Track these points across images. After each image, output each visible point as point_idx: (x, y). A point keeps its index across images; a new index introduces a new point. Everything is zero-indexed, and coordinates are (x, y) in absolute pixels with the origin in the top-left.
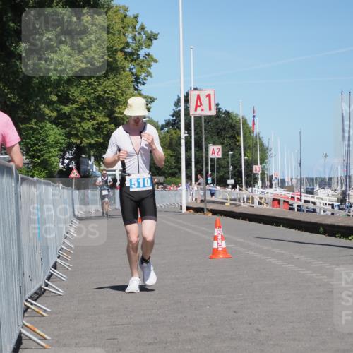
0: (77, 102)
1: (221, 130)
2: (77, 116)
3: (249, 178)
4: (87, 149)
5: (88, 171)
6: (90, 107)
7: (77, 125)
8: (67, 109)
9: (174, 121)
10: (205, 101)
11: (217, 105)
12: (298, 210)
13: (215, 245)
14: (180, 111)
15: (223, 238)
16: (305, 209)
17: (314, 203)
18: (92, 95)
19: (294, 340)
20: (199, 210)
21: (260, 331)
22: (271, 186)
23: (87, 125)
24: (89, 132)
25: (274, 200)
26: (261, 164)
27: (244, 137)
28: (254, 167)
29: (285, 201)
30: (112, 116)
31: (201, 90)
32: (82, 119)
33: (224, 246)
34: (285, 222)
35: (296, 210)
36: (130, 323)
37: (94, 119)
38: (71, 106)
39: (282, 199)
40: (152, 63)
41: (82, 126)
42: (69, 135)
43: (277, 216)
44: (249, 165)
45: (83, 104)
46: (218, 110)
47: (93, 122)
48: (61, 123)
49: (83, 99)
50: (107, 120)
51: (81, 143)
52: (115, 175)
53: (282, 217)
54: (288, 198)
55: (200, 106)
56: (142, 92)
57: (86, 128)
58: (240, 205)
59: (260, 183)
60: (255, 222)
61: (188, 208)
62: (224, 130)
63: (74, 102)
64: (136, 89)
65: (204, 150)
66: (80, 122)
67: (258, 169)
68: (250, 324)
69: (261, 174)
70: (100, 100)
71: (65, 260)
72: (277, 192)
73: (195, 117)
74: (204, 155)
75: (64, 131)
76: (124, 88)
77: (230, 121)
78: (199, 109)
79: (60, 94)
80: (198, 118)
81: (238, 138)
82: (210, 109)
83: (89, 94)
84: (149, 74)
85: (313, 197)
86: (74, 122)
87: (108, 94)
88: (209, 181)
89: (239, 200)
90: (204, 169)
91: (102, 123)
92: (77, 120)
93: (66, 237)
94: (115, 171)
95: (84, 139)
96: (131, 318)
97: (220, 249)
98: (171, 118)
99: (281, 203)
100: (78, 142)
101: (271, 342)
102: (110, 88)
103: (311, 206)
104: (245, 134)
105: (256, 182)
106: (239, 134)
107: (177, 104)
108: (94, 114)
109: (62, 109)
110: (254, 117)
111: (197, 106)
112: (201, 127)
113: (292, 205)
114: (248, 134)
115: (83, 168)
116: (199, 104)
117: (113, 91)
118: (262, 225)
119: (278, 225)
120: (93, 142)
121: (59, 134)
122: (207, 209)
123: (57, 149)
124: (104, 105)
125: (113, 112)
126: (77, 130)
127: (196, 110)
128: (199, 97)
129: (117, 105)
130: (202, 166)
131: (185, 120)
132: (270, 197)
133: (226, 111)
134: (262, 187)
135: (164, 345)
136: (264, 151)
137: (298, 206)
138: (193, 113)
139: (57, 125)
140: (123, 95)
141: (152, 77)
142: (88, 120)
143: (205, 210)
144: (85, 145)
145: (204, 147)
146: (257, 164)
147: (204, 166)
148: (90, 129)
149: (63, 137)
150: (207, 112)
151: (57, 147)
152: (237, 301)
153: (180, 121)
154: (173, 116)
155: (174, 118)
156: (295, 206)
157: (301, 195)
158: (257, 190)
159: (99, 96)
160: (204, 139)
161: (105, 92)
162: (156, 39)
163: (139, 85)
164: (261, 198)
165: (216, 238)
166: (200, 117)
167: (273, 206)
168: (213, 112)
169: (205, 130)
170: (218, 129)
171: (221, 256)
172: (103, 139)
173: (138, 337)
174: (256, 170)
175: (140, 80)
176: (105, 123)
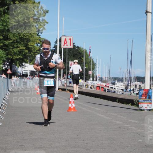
0: (12, 40)
1: (75, 55)
2: (11, 46)
3: (87, 77)
4: (15, 61)
5: (15, 70)
6: (17, 42)
7: (11, 50)
8: (7, 43)
9: (54, 50)
10: (68, 41)
11: (74, 43)
12: (108, 91)
13: (70, 105)
14: (57, 45)
15: (73, 102)
16: (111, 91)
17: (115, 89)
18: (19, 37)
19: (103, 148)
20: (64, 90)
21: (87, 144)
22: (96, 80)
23: (16, 50)
24: (16, 53)
25: (97, 86)
26: (92, 70)
27: (85, 58)
28: (89, 71)
29: (102, 87)
30: (27, 47)
31: (67, 36)
32: (14, 47)
33: (74, 106)
34: (102, 96)
35: (107, 91)
36: (30, 139)
37: (19, 47)
38: (9, 41)
39: (101, 86)
40: (46, 24)
41: (13, 50)
42: (7, 54)
43: (98, 93)
44: (87, 71)
45: (14, 40)
46: (74, 46)
47: (18, 49)
48: (4, 49)
49: (14, 38)
50: (25, 48)
51: (13, 58)
52: (27, 73)
53: (100, 94)
54: (103, 86)
55: (66, 44)
56: (40, 36)
57: (15, 51)
58: (82, 88)
59: (91, 79)
60: (88, 96)
61: (59, 89)
62: (77, 55)
63: (10, 39)
64: (38, 35)
65: (67, 63)
66: (12, 49)
67: (91, 73)
68: (84, 141)
69: (92, 75)
70: (22, 39)
71: (3, 110)
72: (99, 83)
73: (64, 48)
74: (67, 65)
75: (5, 52)
76: (33, 34)
77: (79, 51)
78: (65, 45)
79: (4, 35)
80: (65, 49)
81: (82, 59)
82: (70, 45)
83: (17, 36)
84: (44, 29)
85: (115, 86)
86: (10, 49)
87: (26, 36)
88: (69, 77)
89: (82, 86)
90: (67, 72)
91: (22, 49)
92: (11, 47)
93: (4, 100)
94: (27, 71)
95: (14, 56)
96: (31, 136)
97: (72, 107)
98: (53, 49)
99: (100, 88)
100: (11, 57)
101: (92, 149)
102: (26, 34)
103: (113, 90)
104: (85, 57)
105: (90, 78)
106: (83, 57)
107: (56, 42)
108: (19, 45)
109: (4, 43)
110: (90, 49)
111: (65, 44)
112: (66, 53)
113: (105, 89)
114: (87, 57)
115: (13, 69)
116: (65, 43)
117: (27, 35)
118: (91, 97)
119: (98, 98)
120: (18, 57)
121: (3, 54)
122: (67, 89)
123: (2, 60)
124: (24, 41)
125: (27, 45)
126: (11, 52)
127: (64, 45)
128: (66, 40)
129: (29, 42)
130: (66, 70)
131: (59, 50)
132: (96, 85)
133: (77, 46)
134: (92, 81)
135: (45, 149)
136: (94, 65)
137: (108, 90)
138: (63, 47)
139: (2, 49)
140: (32, 37)
141: (45, 30)
142: (16, 48)
143: (67, 90)
144: (14, 59)
145: (67, 62)
146: (90, 70)
147: (67, 70)
148: (17, 52)
149: (4, 55)
150: (69, 47)
151: (1, 59)
152: (78, 130)
153: (57, 50)
154: (54, 48)
155: (55, 49)
156: (106, 89)
157: (109, 85)
158: (90, 82)
159: (22, 37)
160: (67, 59)
161: (24, 36)
162: (47, 13)
163: (39, 33)
164: (91, 86)
165: (70, 102)
166: (66, 48)
167: (97, 89)
168: (72, 47)
169: (68, 54)
170: (73, 54)
171: (72, 111)
172: (23, 56)
173: (34, 145)
174: (90, 73)
175: (40, 31)
176: (24, 49)
